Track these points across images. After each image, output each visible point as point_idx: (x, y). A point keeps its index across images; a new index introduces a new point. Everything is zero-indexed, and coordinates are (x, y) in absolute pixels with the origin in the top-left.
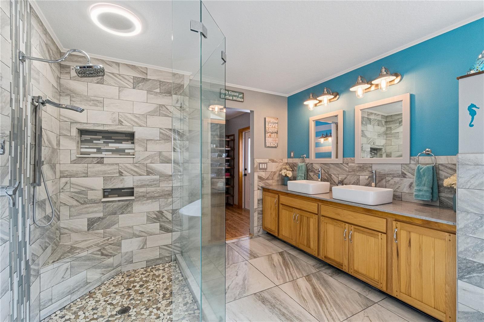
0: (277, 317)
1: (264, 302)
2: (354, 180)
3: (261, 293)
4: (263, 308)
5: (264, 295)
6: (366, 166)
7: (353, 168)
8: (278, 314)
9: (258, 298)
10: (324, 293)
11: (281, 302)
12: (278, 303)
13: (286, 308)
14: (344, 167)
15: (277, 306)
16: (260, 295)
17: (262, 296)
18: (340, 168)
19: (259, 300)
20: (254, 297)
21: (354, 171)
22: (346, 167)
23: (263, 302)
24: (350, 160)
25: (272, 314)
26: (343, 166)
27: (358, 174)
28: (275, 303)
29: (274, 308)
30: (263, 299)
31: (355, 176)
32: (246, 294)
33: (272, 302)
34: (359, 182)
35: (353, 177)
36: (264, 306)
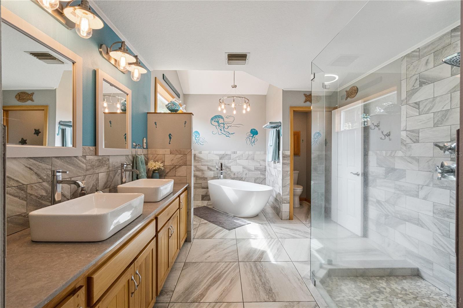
0: (267, 276)
1: (269, 290)
2: (93, 182)
3: (268, 300)
4: (274, 285)
5: (265, 296)
6: (105, 159)
7: (92, 162)
8: (265, 278)
9: (274, 296)
10: (209, 279)
11: (254, 285)
12: (257, 285)
13: (254, 279)
14: (80, 162)
15: (261, 283)
16: (270, 298)
17: (269, 296)
18: (73, 165)
19: (273, 293)
20: (277, 297)
21: (93, 167)
22: (83, 162)
23: (271, 290)
24: (89, 151)
25: (269, 279)
26: (78, 161)
27: (97, 171)
28: (260, 286)
29: (264, 283)
30: (269, 292)
31: (93, 176)
32: (284, 304)
33: (263, 287)
34: (98, 183)
35: (92, 177)
36: (271, 286)
